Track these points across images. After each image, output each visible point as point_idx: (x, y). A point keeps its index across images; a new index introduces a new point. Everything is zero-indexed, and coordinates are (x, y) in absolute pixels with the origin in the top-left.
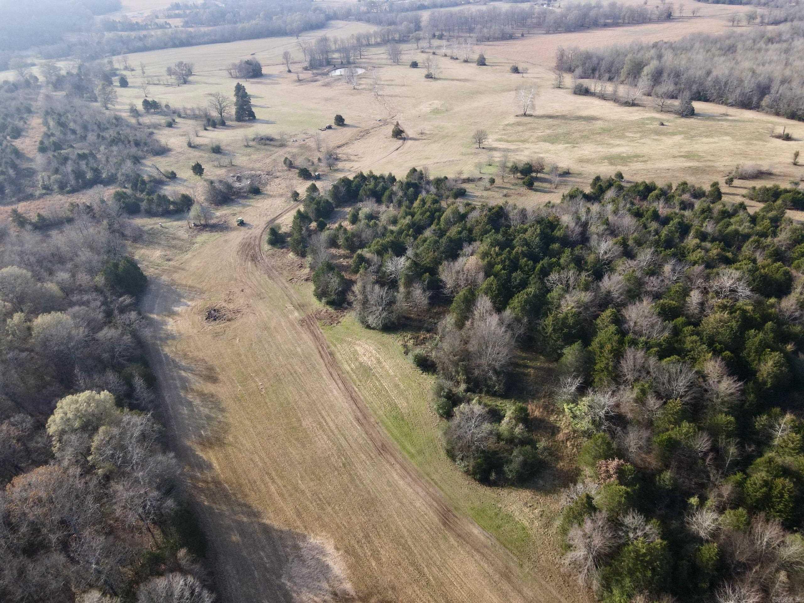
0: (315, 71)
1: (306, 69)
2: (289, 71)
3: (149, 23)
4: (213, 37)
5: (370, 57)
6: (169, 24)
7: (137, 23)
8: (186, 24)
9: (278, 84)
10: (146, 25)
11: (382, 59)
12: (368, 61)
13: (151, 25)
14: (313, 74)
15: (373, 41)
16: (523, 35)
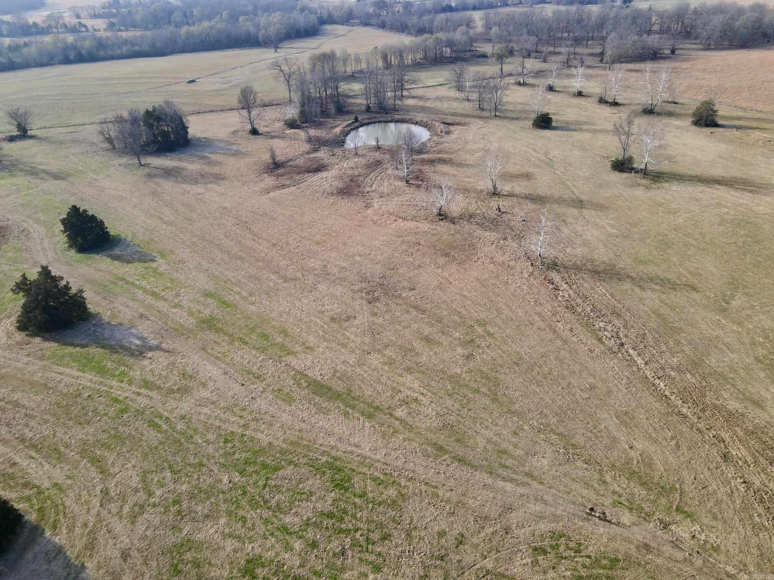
0: (313, 132)
1: (292, 124)
2: (254, 132)
3: (53, 23)
4: (137, 48)
5: (420, 92)
6: (85, 26)
7: (35, 24)
8: (111, 26)
9: (218, 178)
10: (50, 27)
11: (448, 99)
12: (421, 103)
13: (56, 28)
14: (309, 140)
15: (409, 59)
16: (673, 52)
